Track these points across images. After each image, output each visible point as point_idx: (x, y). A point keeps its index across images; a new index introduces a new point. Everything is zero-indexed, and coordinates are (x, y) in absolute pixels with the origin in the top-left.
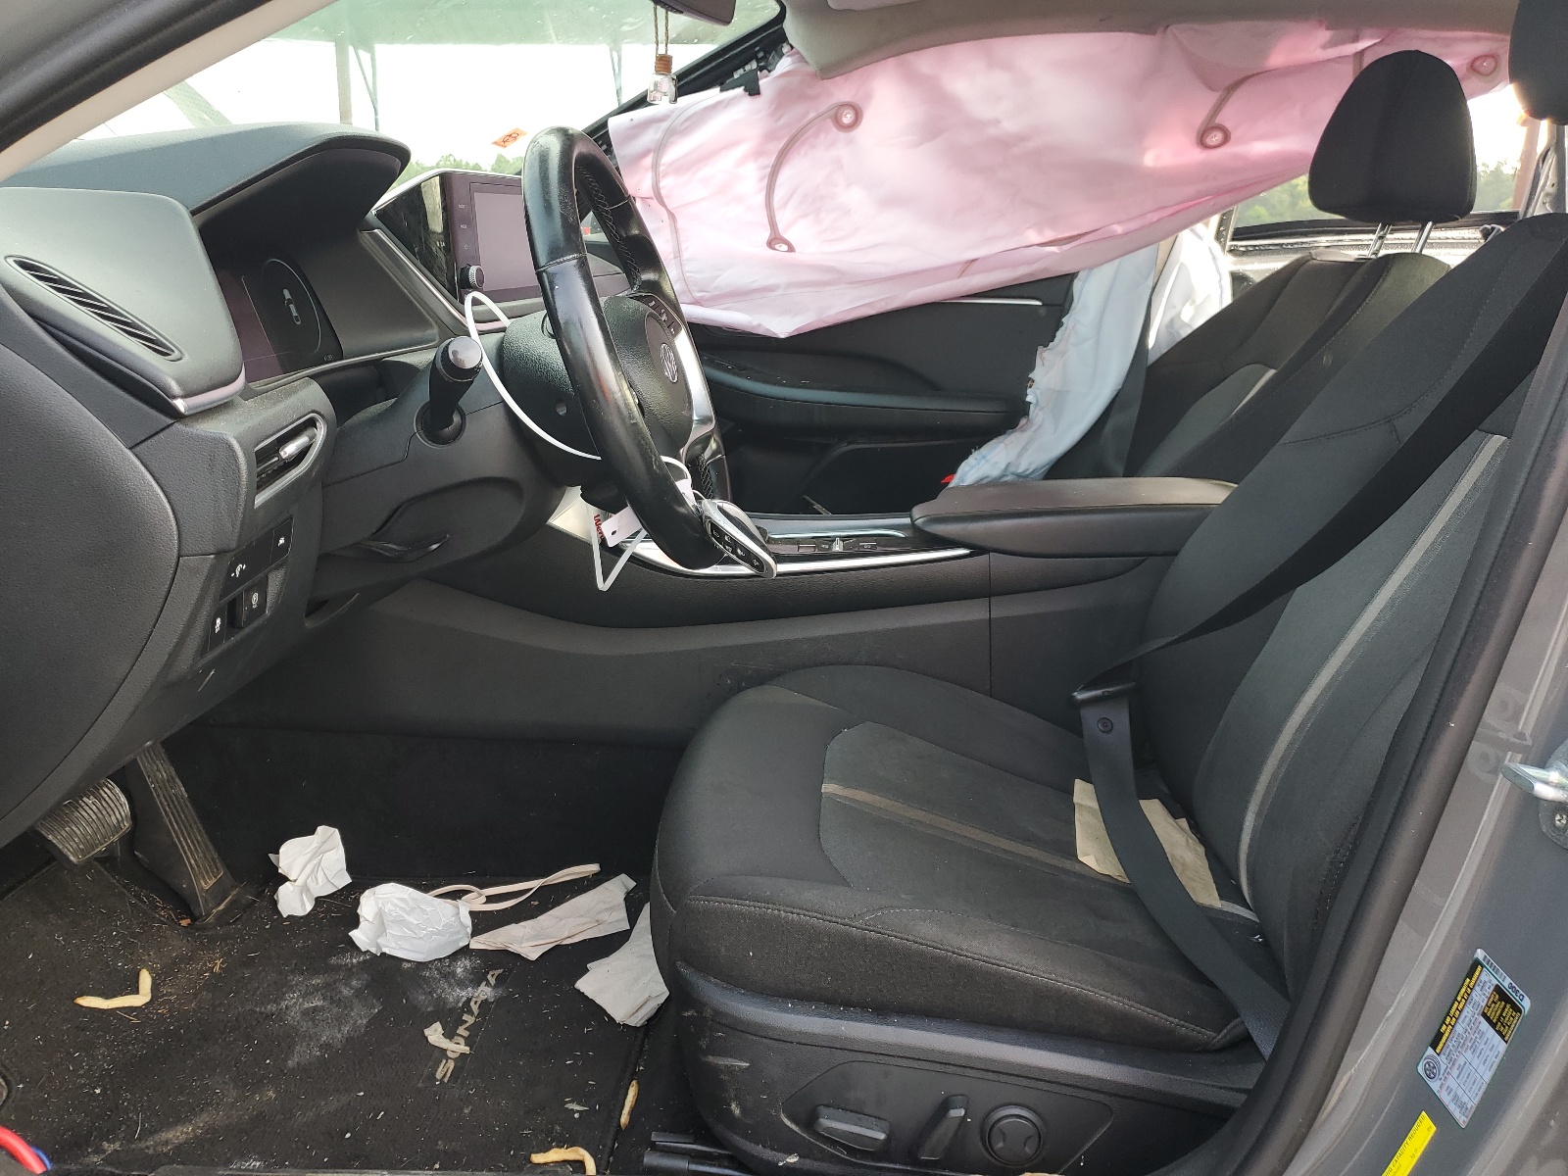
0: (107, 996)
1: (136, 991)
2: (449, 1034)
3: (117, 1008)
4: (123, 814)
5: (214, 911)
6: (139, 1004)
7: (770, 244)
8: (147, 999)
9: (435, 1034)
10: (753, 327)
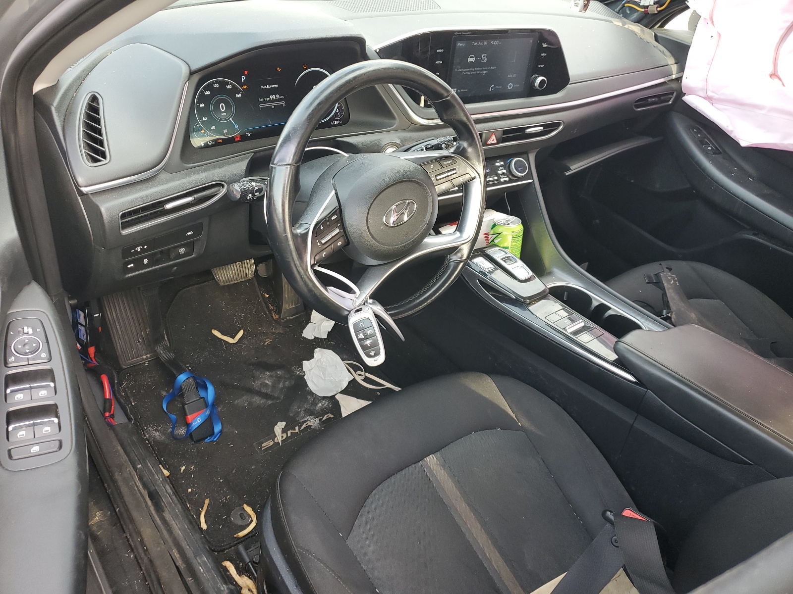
0: (223, 334)
1: (233, 337)
2: (284, 431)
3: (224, 340)
4: (250, 272)
5: (288, 318)
6: (231, 343)
7: (771, 76)
8: (235, 342)
9: (279, 427)
10: (728, 131)
